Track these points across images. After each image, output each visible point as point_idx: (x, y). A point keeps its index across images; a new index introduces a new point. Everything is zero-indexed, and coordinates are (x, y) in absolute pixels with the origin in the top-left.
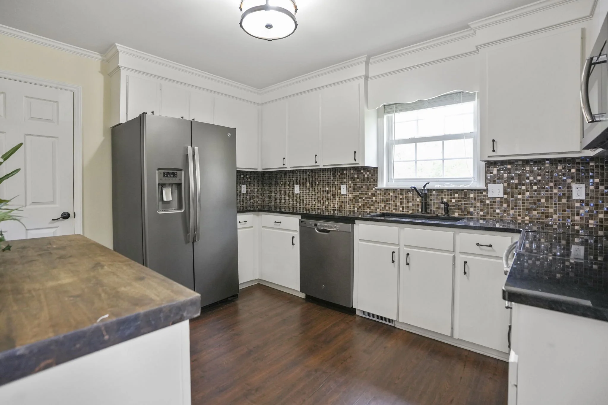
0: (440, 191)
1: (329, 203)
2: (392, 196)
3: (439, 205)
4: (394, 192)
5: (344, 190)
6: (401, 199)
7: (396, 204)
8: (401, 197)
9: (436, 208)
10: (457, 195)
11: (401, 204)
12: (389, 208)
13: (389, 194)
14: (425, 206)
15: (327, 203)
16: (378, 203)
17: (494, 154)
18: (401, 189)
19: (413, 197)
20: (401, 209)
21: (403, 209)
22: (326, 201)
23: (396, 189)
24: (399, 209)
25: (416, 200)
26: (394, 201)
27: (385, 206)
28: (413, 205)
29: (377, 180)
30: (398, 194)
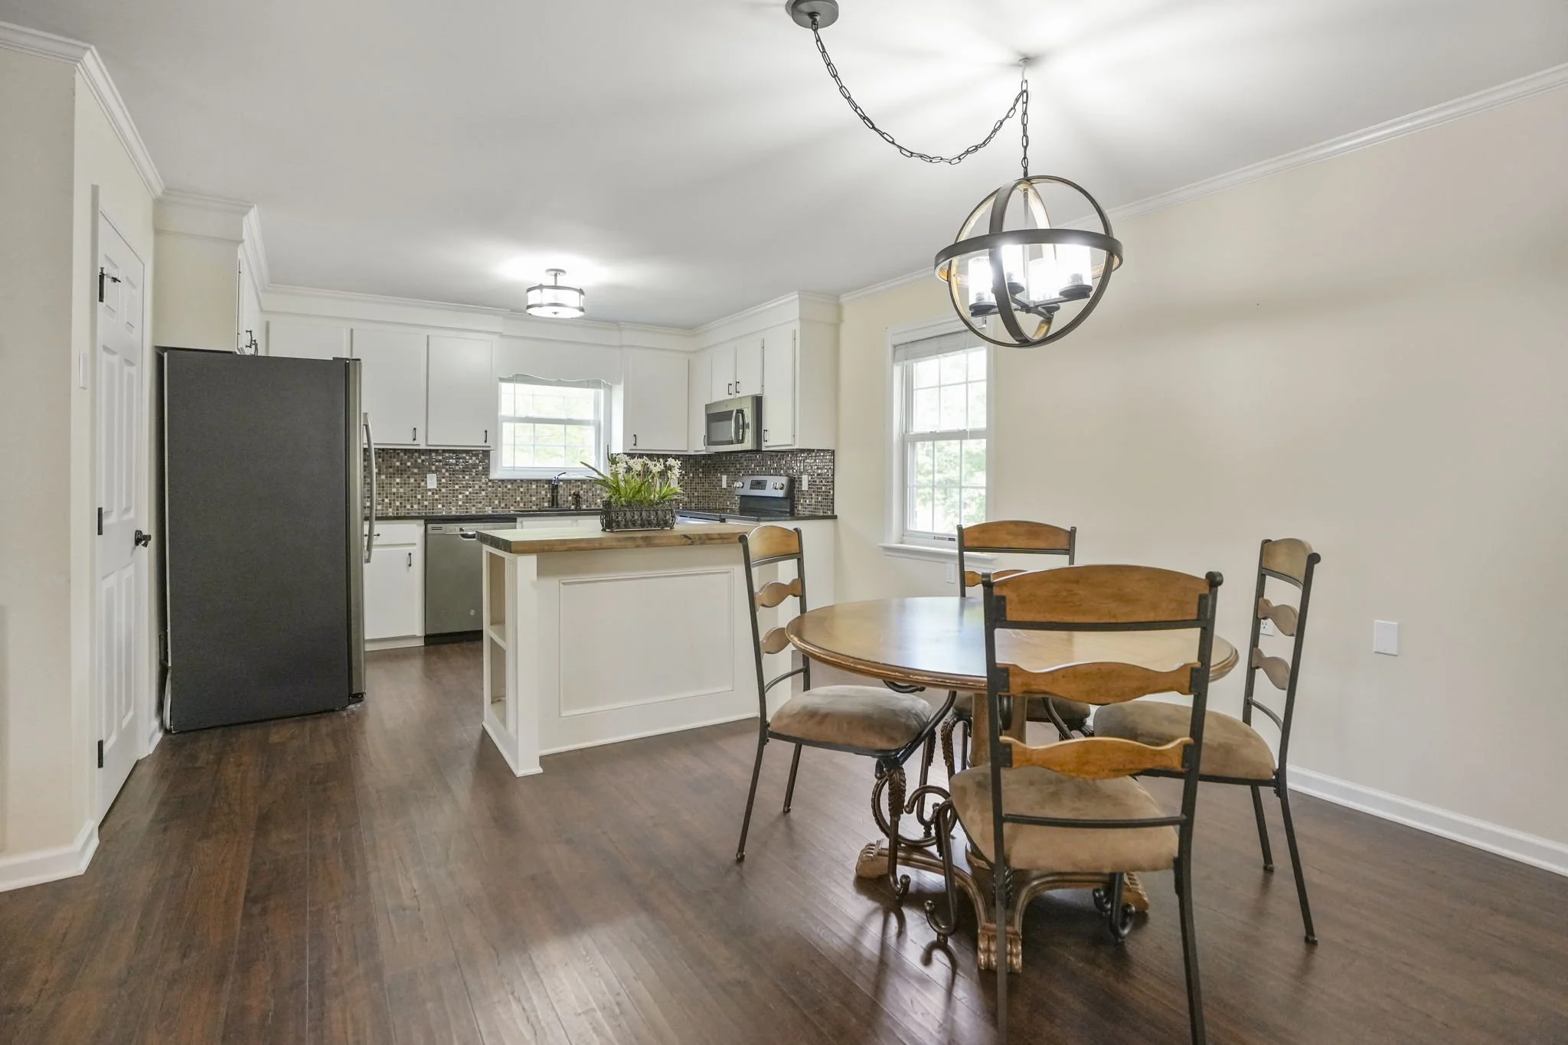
0: (568, 482)
1: (401, 503)
2: (509, 489)
3: (567, 498)
4: (512, 484)
5: (432, 482)
6: (522, 492)
7: (516, 499)
8: (522, 490)
9: (564, 501)
10: (584, 486)
11: (522, 499)
12: (506, 505)
13: (506, 487)
14: (554, 501)
15: (398, 504)
16: (490, 499)
17: (634, 448)
18: (522, 481)
19: (537, 489)
20: (522, 505)
21: (524, 505)
22: (394, 500)
23: (515, 480)
24: (519, 505)
25: (540, 493)
26: (512, 496)
27: (499, 502)
28: (537, 499)
29: (489, 468)
30: (518, 487)
